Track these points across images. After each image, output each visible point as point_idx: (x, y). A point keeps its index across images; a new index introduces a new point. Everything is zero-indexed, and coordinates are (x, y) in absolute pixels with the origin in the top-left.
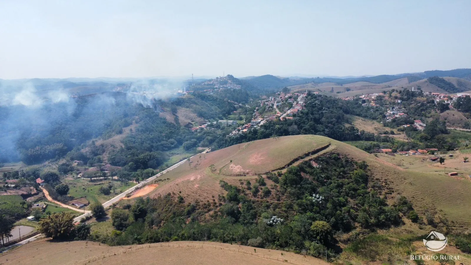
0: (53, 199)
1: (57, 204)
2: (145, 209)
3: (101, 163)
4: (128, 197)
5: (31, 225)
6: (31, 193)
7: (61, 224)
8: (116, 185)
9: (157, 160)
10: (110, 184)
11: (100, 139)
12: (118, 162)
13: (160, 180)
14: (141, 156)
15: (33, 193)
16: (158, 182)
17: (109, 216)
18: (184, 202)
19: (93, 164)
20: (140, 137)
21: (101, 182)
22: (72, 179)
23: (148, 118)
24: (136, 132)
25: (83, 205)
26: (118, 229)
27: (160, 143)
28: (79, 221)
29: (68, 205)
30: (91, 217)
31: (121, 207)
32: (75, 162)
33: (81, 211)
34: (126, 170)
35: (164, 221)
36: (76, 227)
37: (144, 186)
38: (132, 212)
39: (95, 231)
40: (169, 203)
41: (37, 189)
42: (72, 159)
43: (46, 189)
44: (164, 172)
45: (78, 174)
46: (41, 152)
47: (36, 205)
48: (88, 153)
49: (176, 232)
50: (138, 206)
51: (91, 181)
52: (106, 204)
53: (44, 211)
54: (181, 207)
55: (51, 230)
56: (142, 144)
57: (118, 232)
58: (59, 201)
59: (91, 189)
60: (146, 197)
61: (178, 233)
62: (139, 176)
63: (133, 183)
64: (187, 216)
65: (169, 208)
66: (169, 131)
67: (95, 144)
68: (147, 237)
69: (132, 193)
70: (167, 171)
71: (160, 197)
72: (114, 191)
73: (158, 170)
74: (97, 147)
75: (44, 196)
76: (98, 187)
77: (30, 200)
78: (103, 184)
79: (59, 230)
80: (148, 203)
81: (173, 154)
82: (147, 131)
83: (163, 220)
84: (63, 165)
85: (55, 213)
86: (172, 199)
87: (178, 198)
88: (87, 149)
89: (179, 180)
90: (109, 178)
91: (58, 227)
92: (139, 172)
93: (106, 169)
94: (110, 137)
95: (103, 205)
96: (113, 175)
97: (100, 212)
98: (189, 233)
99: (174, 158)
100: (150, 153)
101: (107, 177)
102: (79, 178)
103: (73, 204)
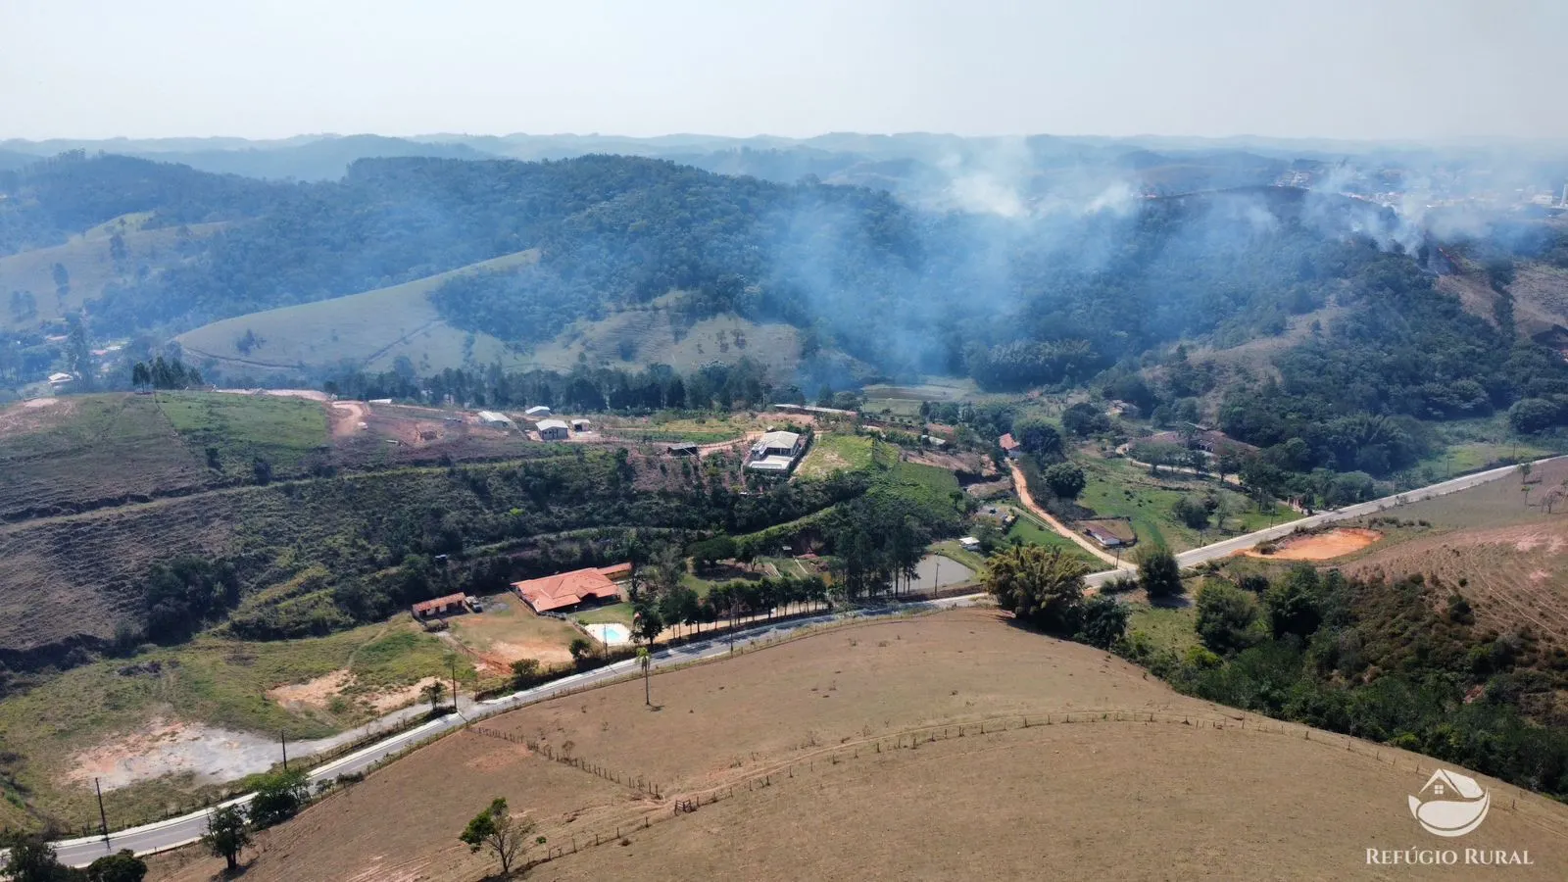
0: (1036, 501)
1: (1044, 521)
2: (1315, 606)
3: (1196, 421)
4: (1264, 552)
5: (966, 560)
6: (980, 474)
7: (1044, 583)
8: (1230, 503)
9: (1395, 448)
10: (1214, 495)
11: (1204, 344)
12: (1252, 431)
13: (1393, 522)
14: (1337, 423)
15: (985, 473)
16: (1381, 525)
17: (1192, 593)
18: (1472, 623)
19: (1168, 420)
20: (1344, 354)
21: (1183, 485)
22: (1098, 456)
23: (1388, 291)
24: (1334, 335)
25: (1117, 542)
26: (1212, 648)
27: (1416, 389)
28: (1097, 586)
29: (1074, 529)
30: (1133, 586)
31: (1235, 581)
32: (1116, 406)
33: (1109, 558)
34: (1271, 463)
35: (1378, 669)
36: (1086, 603)
37: (1327, 527)
38: (1269, 606)
39: (1141, 630)
40: (1411, 611)
41: (997, 465)
42: (1109, 395)
43: (1021, 469)
44: (1414, 495)
45: (1117, 444)
46: (1024, 360)
47: (988, 508)
48: (1159, 385)
49: (1415, 719)
50: (1294, 591)
51: (1155, 474)
52: (1188, 558)
53: (1006, 532)
54: (1456, 638)
55: (1017, 592)
56: (1348, 380)
57: (1210, 655)
58: (1050, 513)
59: (1152, 497)
60: (1328, 568)
61: (1421, 724)
62: (1315, 490)
63: (1289, 509)
64: (1472, 676)
65: (1406, 628)
66: (1463, 347)
67: (1185, 358)
68: (1305, 703)
69: (1281, 544)
70: (1425, 494)
71: (1380, 581)
72: (1221, 523)
73: (1390, 485)
74: (1190, 368)
75: (1013, 489)
76: (1173, 497)
77: (977, 490)
78: (1188, 490)
79: (1037, 597)
80: (1330, 589)
81: (1461, 436)
82: (1377, 338)
83: (1374, 663)
84: (1080, 407)
85: (1034, 546)
86: (1423, 600)
87: (1451, 600)
88: (1159, 370)
89: (1467, 540)
90: (1213, 475)
91: (1034, 589)
92: (1318, 475)
93: (1207, 445)
94: (1239, 340)
95: (1178, 556)
96: (1226, 469)
97: (1164, 576)
98: (1467, 739)
99: (1465, 452)
100: (1370, 419)
101: (1206, 470)
102: (1120, 456)
103: (1088, 533)
